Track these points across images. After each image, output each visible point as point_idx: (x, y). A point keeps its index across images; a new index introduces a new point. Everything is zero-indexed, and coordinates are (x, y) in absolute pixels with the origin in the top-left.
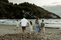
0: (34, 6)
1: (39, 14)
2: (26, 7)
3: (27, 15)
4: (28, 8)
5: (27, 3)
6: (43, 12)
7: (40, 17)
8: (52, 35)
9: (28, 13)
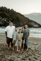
0: (13, 12)
1: (18, 21)
2: (2, 12)
3: (3, 22)
4: (6, 13)
5: (5, 7)
6: (23, 20)
7: (20, 25)
8: (39, 46)
9: (5, 20)
